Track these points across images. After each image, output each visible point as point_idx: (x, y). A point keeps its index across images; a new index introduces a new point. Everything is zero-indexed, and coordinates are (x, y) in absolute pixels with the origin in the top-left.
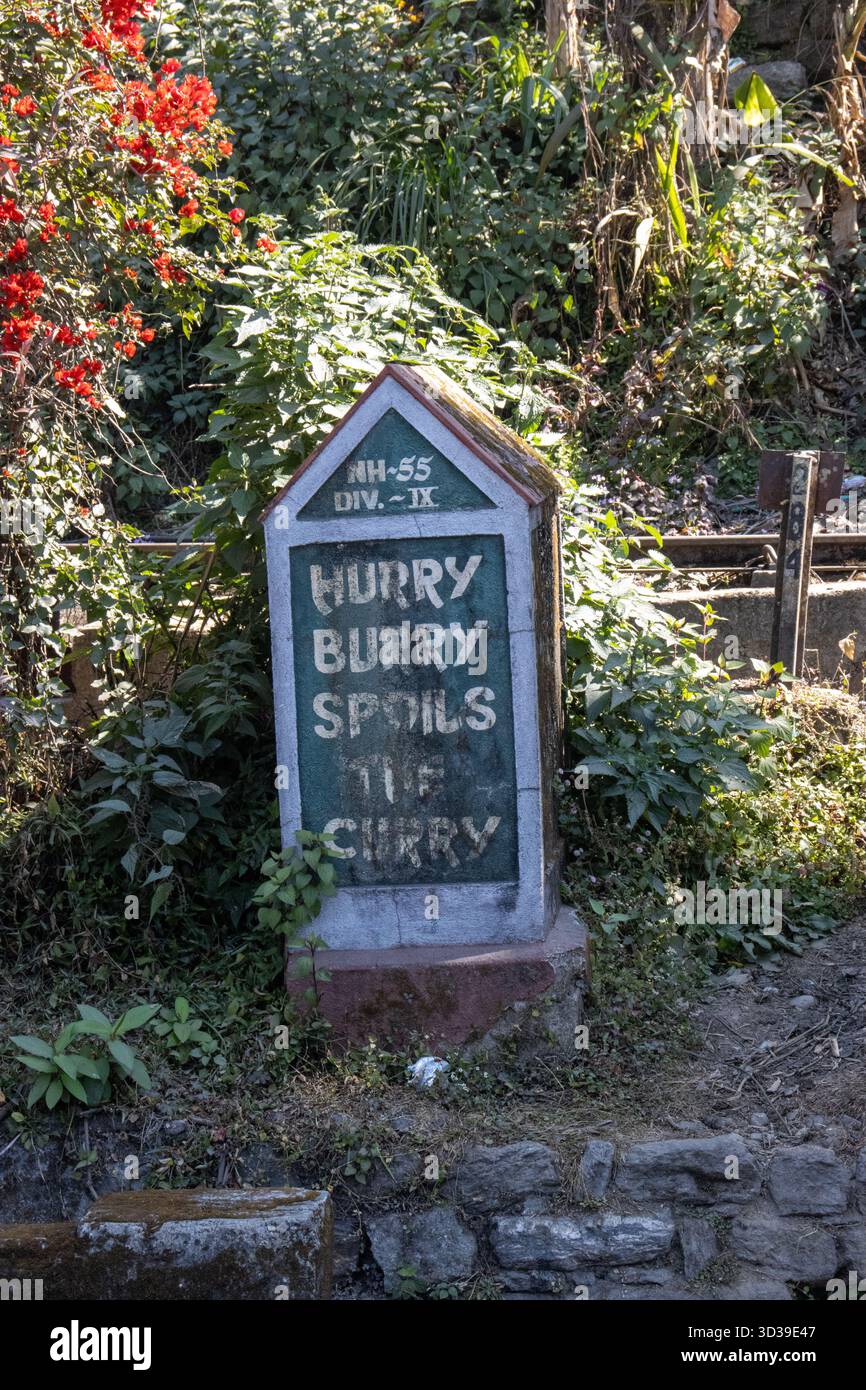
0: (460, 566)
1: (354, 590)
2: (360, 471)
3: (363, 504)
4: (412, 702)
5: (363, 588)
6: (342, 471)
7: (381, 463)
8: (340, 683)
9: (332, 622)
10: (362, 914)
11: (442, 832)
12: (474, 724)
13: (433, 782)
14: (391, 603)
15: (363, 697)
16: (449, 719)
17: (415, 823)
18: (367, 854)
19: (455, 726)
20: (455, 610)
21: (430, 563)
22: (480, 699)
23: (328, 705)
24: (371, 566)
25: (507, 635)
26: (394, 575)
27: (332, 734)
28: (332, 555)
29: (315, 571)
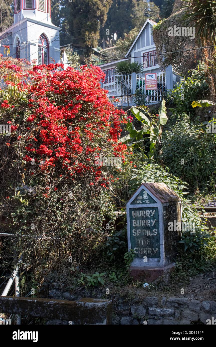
0: (152, 211)
1: (138, 215)
2: (139, 198)
3: (139, 202)
4: (146, 231)
5: (139, 214)
6: (136, 198)
7: (142, 197)
8: (136, 228)
9: (135, 219)
10: (139, 262)
11: (150, 250)
12: (154, 235)
13: (149, 243)
14: (143, 217)
15: (139, 230)
16: (151, 234)
17: (146, 249)
18: (140, 253)
19: (152, 235)
20: (152, 218)
21: (148, 211)
22: (155, 231)
23: (134, 231)
24: (140, 211)
25: (159, 222)
26: (143, 213)
27: (135, 235)
28: (135, 210)
29: (133, 212)
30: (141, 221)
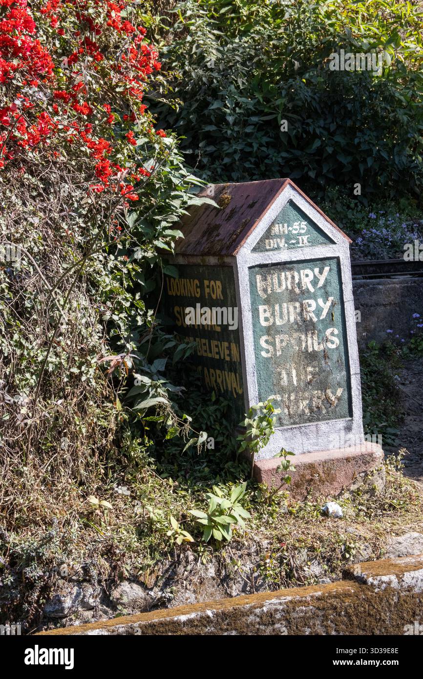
0: (321, 272)
1: (276, 286)
2: (276, 229)
3: (278, 245)
4: (303, 337)
5: (280, 284)
6: (269, 230)
7: (286, 225)
8: (271, 331)
9: (267, 302)
10: (286, 440)
11: (319, 398)
12: (330, 345)
13: (314, 374)
14: (292, 291)
15: (282, 336)
16: (319, 344)
17: (307, 394)
18: (286, 411)
19: (322, 347)
20: (319, 293)
21: (308, 271)
22: (332, 334)
23: (266, 341)
24: (283, 274)
25: (343, 303)
26: (293, 277)
27: (269, 355)
28: (264, 268)
29: (259, 277)
30: (285, 305)
